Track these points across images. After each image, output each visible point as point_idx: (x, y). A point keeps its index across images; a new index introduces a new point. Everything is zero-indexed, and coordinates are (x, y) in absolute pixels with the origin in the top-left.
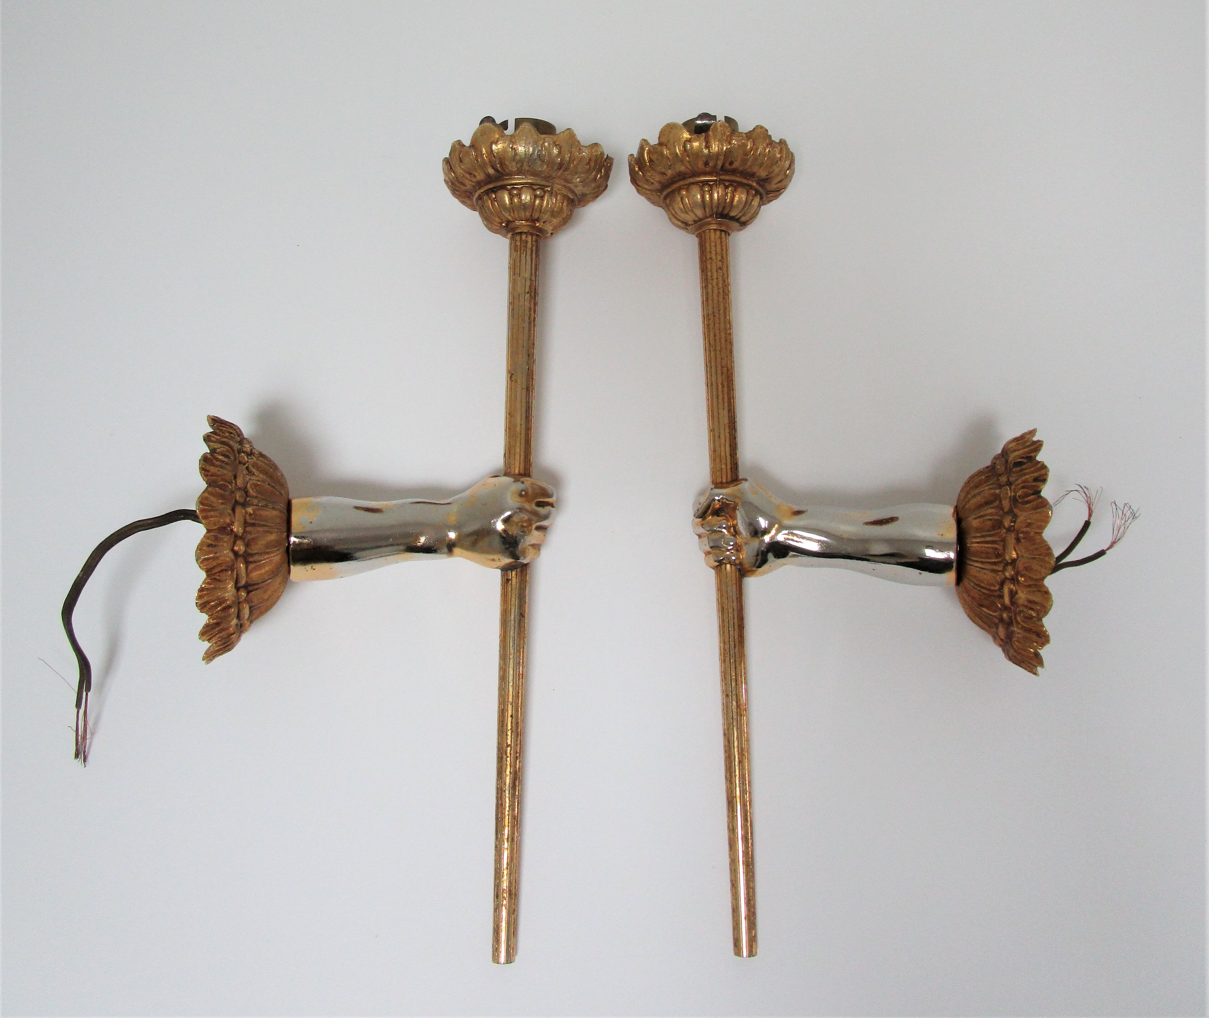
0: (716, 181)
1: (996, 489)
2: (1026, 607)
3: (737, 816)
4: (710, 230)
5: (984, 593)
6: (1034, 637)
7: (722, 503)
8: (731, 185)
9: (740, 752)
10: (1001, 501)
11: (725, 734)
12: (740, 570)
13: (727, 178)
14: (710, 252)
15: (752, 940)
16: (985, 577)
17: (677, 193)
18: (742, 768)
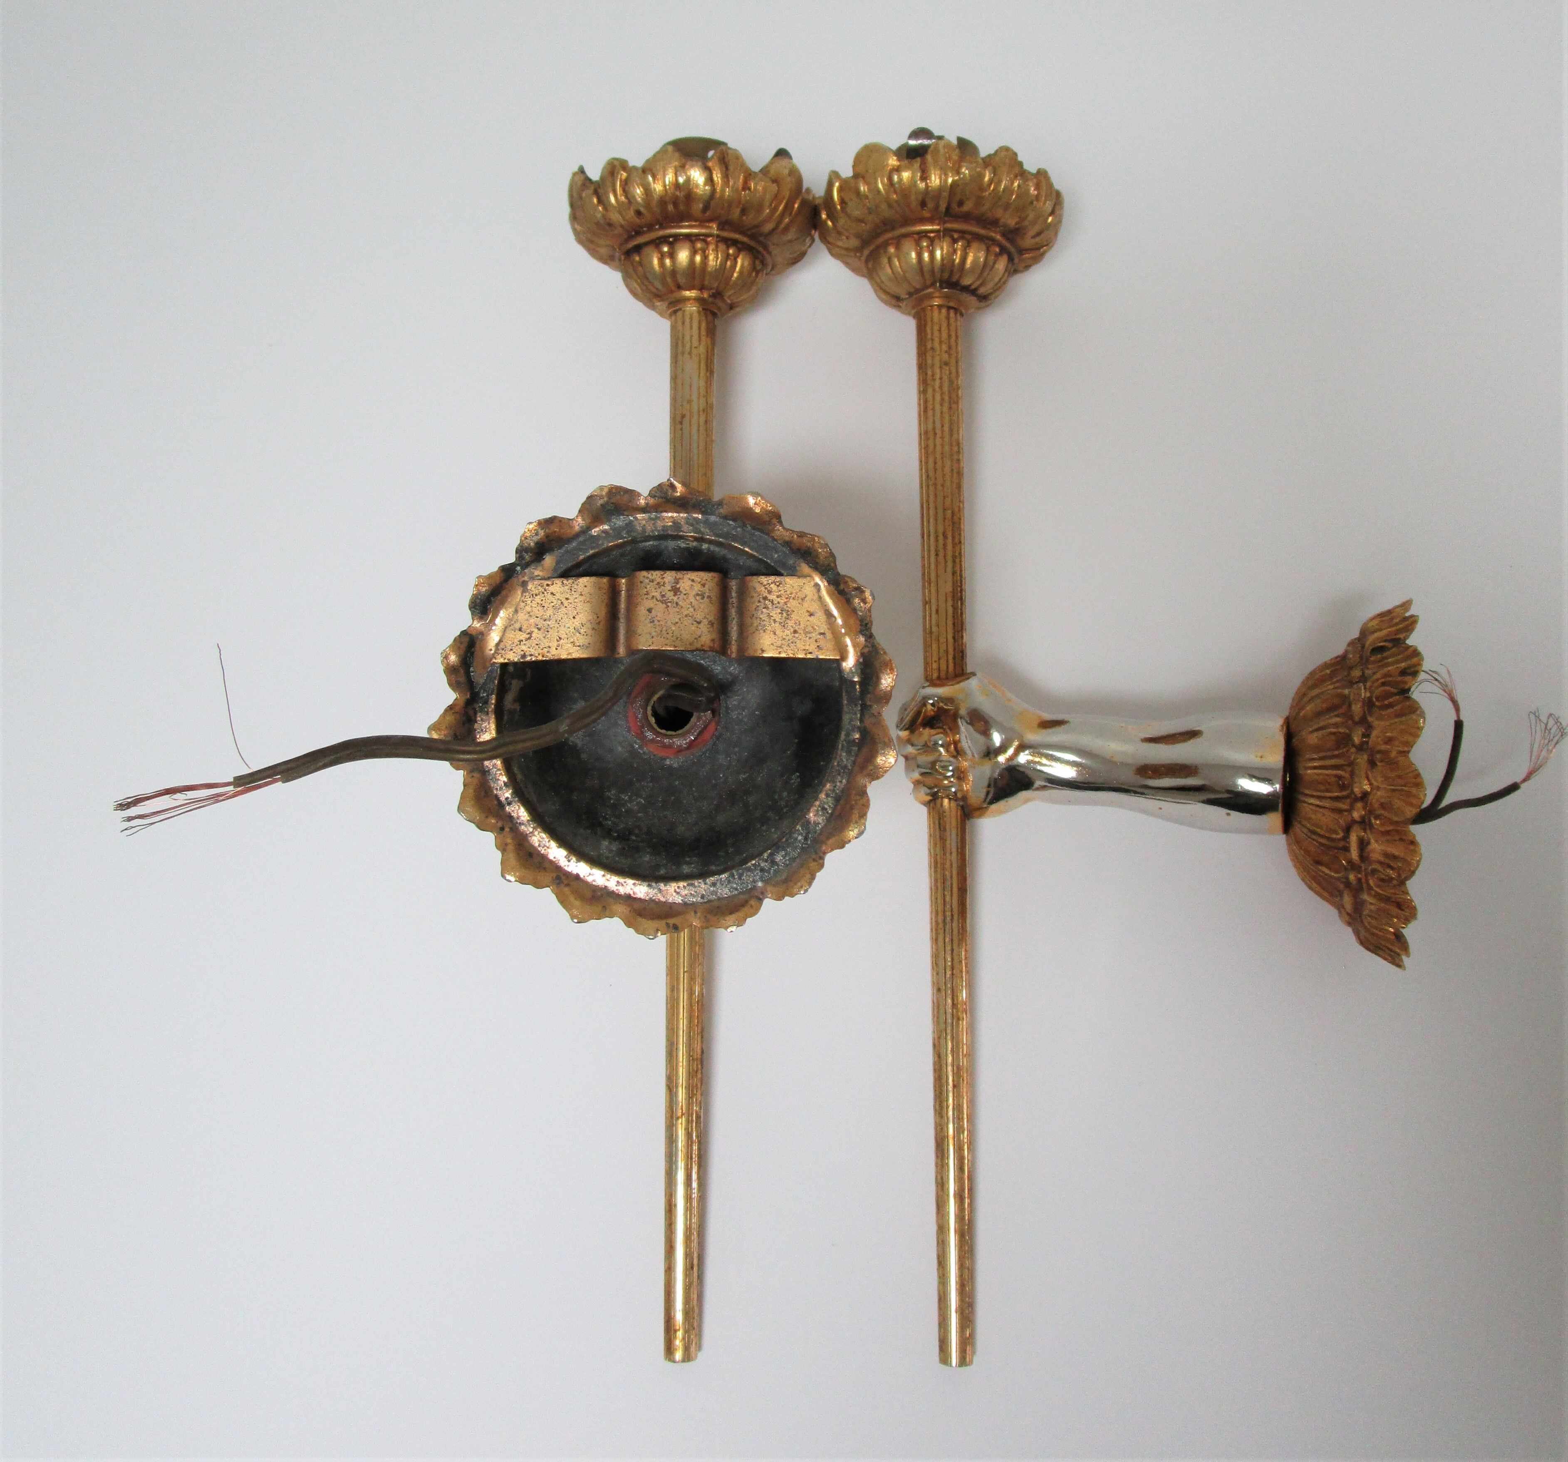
0: (937, 231)
1: (1343, 687)
2: (1381, 863)
3: (948, 1164)
4: (932, 306)
5: (1322, 844)
6: (1394, 910)
7: (938, 708)
8: (962, 238)
9: (955, 1072)
10: (1350, 706)
11: (934, 1045)
12: (962, 807)
13: (956, 226)
14: (932, 340)
15: (967, 1343)
16: (1324, 819)
17: (882, 251)
18: (958, 1096)
